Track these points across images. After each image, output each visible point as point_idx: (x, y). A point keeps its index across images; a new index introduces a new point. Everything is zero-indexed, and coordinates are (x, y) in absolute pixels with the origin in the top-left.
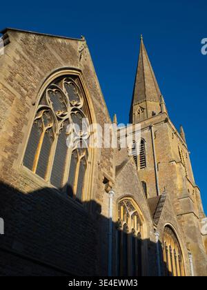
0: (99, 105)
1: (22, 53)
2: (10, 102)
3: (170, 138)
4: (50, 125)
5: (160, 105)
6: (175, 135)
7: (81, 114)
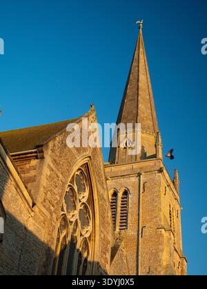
1: (51, 164)
3: (162, 195)
4: (64, 233)
5: (156, 146)
6: (167, 188)
7: (86, 207)
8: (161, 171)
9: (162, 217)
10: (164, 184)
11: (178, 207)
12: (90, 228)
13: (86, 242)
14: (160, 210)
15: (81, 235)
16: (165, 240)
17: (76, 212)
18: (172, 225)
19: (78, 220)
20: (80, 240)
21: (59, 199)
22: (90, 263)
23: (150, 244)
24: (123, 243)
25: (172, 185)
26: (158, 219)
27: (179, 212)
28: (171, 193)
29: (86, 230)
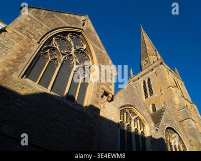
0: (99, 49)
1: (33, 17)
3: (166, 73)
8: (161, 63)
10: (166, 69)
11: (181, 82)
15: (78, 64)
28: (173, 74)
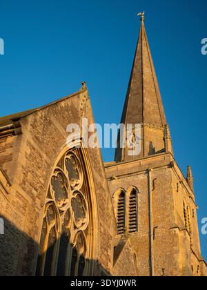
1: (32, 142)
2: (24, 211)
3: (174, 192)
4: (53, 223)
5: (164, 139)
6: (180, 185)
7: (80, 196)
8: (171, 165)
9: (175, 215)
10: (175, 180)
11: (193, 206)
12: (87, 220)
13: (81, 237)
14: (172, 207)
15: (75, 227)
16: (180, 241)
17: (68, 201)
18: (187, 225)
19: (71, 210)
20: (73, 233)
21: (43, 182)
22: (88, 260)
23: (163, 246)
24: (129, 240)
25: (184, 182)
26: (171, 218)
27: (195, 211)
28: (184, 190)
29: (81, 222)
